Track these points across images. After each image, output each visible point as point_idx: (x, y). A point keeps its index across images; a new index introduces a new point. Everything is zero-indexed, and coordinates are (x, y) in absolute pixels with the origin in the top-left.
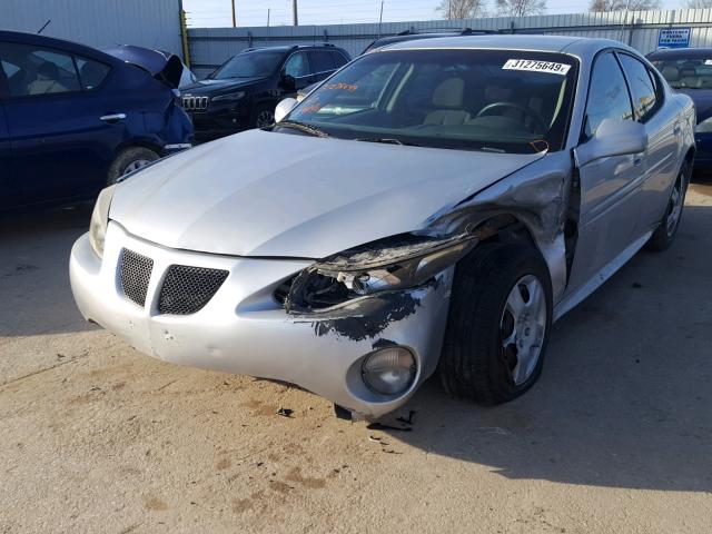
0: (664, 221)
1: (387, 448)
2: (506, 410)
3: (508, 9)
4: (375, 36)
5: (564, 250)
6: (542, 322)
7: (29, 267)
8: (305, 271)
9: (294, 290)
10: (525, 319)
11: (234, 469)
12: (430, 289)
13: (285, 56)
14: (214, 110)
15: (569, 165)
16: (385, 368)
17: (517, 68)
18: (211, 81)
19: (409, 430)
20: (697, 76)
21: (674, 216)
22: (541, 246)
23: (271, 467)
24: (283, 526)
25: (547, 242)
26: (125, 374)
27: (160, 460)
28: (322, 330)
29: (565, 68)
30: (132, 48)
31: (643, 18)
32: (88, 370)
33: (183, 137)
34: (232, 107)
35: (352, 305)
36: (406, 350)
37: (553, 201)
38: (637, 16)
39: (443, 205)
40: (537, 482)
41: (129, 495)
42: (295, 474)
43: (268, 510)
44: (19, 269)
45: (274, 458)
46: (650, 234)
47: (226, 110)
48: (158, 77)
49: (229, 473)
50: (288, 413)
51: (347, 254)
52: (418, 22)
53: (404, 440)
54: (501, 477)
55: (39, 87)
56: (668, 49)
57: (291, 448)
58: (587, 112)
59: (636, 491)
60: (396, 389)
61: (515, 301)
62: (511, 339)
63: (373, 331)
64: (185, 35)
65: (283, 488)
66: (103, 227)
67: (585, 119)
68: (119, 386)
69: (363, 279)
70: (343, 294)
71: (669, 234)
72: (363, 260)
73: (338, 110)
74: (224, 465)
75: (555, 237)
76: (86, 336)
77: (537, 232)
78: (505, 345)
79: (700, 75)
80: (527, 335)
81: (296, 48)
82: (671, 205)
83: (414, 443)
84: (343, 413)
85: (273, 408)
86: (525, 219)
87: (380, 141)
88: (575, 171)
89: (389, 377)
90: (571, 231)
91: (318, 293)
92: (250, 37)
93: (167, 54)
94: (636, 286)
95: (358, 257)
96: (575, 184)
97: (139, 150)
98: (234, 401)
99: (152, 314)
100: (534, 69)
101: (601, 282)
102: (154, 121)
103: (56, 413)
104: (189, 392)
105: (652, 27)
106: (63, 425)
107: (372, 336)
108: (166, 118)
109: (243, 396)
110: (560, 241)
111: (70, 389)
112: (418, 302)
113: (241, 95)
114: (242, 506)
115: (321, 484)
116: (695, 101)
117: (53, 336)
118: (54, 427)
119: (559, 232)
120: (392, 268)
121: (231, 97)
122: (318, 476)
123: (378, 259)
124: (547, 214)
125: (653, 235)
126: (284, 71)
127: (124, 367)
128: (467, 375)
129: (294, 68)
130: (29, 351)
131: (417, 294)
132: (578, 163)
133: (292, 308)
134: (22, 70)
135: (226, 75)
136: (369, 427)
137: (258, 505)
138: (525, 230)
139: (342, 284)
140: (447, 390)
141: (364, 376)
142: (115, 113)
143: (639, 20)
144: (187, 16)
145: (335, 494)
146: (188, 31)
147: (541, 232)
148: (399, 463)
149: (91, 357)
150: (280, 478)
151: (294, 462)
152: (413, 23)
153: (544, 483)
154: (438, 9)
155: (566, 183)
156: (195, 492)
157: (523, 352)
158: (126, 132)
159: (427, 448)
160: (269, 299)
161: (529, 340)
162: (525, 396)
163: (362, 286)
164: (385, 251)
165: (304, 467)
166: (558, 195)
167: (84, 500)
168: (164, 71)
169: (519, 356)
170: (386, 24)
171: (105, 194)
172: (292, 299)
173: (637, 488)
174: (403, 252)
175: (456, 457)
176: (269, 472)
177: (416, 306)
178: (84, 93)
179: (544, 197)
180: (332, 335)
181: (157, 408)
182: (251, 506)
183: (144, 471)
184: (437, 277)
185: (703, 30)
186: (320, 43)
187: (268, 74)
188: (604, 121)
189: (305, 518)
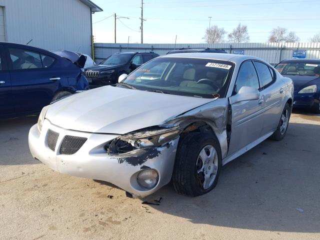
0: (278, 128)
1: (148, 211)
2: (199, 199)
3: (233, 39)
4: (173, 49)
5: (226, 136)
6: (216, 164)
7: (15, 139)
8: (116, 139)
9: (111, 146)
10: (208, 163)
11: (86, 217)
12: (166, 147)
13: (133, 56)
14: (101, 77)
15: (227, 104)
16: (147, 178)
17: (211, 66)
18: (101, 65)
19: (159, 205)
20: (305, 70)
21: (284, 126)
22: (217, 134)
23: (100, 216)
24: (101, 237)
25: (219, 133)
26: (48, 181)
27: (57, 213)
28: (121, 162)
29: (230, 67)
30: (66, 52)
31: (286, 45)
32: (34, 179)
33: (84, 88)
34: (109, 76)
35: (133, 152)
36: (155, 171)
37: (221, 117)
38: (283, 45)
39: (171, 116)
40: (204, 225)
41: (43, 225)
42: (110, 219)
43: (97, 231)
44: (11, 139)
45: (102, 213)
46: (272, 133)
47: (106, 77)
48: (75, 63)
49: (84, 218)
50: (111, 197)
51: (133, 133)
52: (192, 44)
53: (156, 208)
54: (191, 223)
55: (26, 66)
56: (297, 59)
57: (110, 210)
58: (236, 83)
59: (243, 230)
60: (150, 186)
61: (203, 154)
62: (202, 170)
63: (141, 163)
64: (93, 45)
65: (104, 224)
66: (42, 121)
67: (235, 86)
68: (45, 185)
69: (139, 142)
70: (131, 148)
71: (282, 134)
72: (139, 135)
73: (152, 79)
74: (82, 215)
75: (223, 131)
76: (35, 166)
77: (215, 129)
78: (198, 172)
79: (306, 70)
80: (209, 169)
81: (137, 53)
82: (281, 122)
83: (159, 209)
84: (129, 195)
85: (105, 195)
86: (210, 124)
87: (155, 92)
88: (229, 106)
89: (148, 182)
90: (229, 129)
91: (122, 147)
92: (121, 47)
93: (79, 54)
94: (264, 154)
95: (137, 134)
96: (230, 111)
97: (65, 92)
98: (90, 192)
99: (57, 154)
100: (217, 67)
101: (246, 151)
102: (72, 81)
103: (19, 194)
104: (73, 188)
105: (290, 49)
106: (21, 199)
107: (140, 164)
108: (77, 80)
109: (94, 190)
110: (225, 133)
111: (25, 185)
112: (160, 152)
113: (113, 71)
114: (87, 230)
115: (119, 223)
116: (293, 81)
117: (22, 166)
118: (18, 200)
119: (224, 129)
120: (150, 138)
121: (109, 72)
122: (118, 220)
123: (144, 135)
124: (218, 122)
125: (273, 134)
126: (132, 62)
127: (48, 178)
128: (183, 184)
129: (136, 61)
130: (11, 171)
131: (159, 149)
132: (231, 103)
133: (111, 153)
134: (19, 59)
135: (108, 63)
136: (143, 203)
137: (93, 230)
138: (210, 128)
139: (130, 144)
140: (176, 190)
141: (138, 181)
142: (56, 77)
143: (284, 46)
144: (94, 38)
145: (124, 227)
146: (94, 44)
147: (217, 129)
148: (151, 216)
149: (36, 174)
150: (103, 221)
151: (110, 215)
152: (190, 44)
153: (207, 225)
154: (203, 38)
155: (226, 110)
156: (69, 225)
157: (207, 176)
158: (60, 85)
159: (164, 211)
160: (102, 149)
161: (211, 171)
162: (208, 194)
163: (138, 145)
164: (147, 132)
165: (114, 217)
166: (222, 115)
167: (26, 226)
168: (78, 61)
169: (205, 177)
170: (178, 44)
171: (45, 108)
172: (111, 149)
173: (243, 228)
174: (154, 133)
175: (175, 215)
176: (100, 218)
177: (159, 154)
178: (43, 69)
179: (215, 115)
180: (125, 163)
181: (59, 194)
182: (90, 230)
183: (51, 216)
184: (169, 143)
185: (312, 51)
186: (148, 51)
187: (125, 63)
188: (242, 87)
189: (111, 235)
